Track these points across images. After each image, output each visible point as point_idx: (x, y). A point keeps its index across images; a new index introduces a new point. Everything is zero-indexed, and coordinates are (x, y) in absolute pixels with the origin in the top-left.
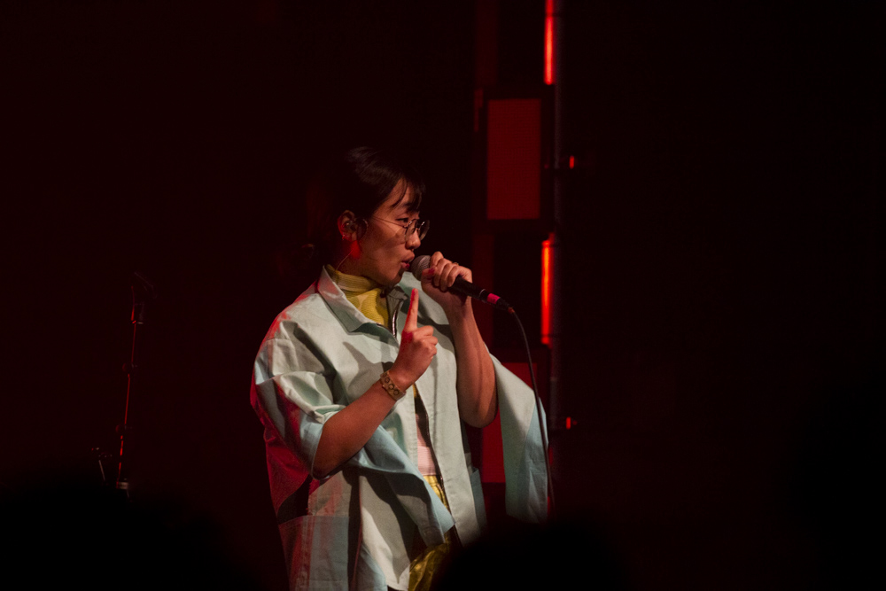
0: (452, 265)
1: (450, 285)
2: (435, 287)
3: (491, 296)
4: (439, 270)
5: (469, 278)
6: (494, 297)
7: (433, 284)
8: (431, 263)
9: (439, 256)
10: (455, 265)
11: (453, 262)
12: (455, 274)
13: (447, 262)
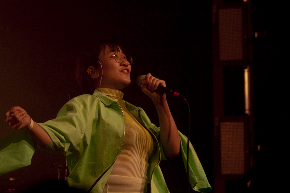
0: (156, 80)
1: (155, 89)
2: (148, 89)
3: (175, 93)
4: (150, 81)
5: (164, 85)
6: (177, 94)
7: (147, 88)
8: (146, 78)
9: (150, 75)
10: (157, 79)
11: (156, 78)
12: (158, 83)
13: (153, 78)
